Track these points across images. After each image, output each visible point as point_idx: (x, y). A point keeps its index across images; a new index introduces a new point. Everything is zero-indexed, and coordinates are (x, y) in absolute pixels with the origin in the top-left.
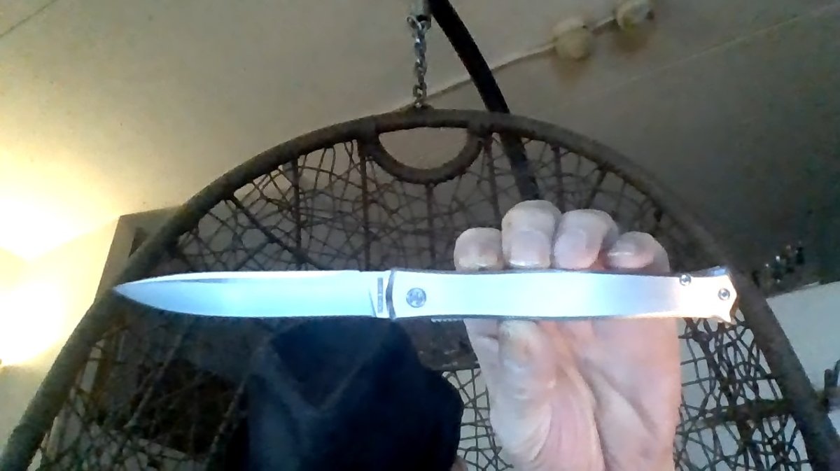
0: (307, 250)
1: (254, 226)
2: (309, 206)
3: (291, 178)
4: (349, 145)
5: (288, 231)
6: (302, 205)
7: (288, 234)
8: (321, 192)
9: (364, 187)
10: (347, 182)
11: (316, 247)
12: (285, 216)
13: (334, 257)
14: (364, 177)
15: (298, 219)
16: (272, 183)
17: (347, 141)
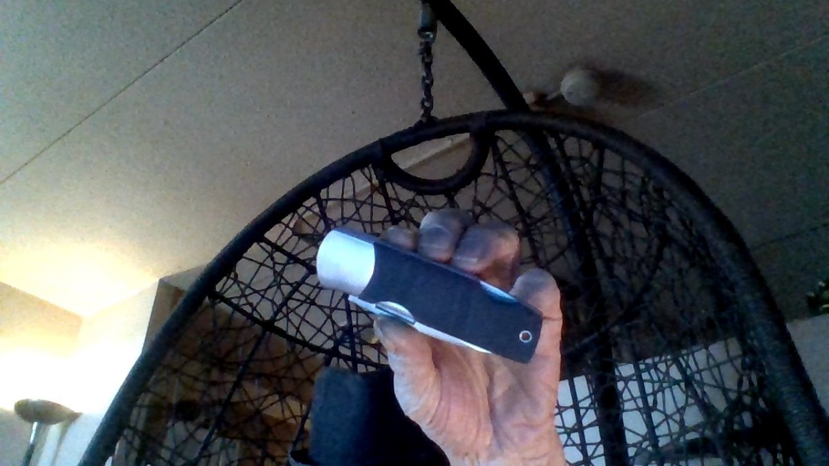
1: (292, 261)
3: (318, 212)
4: (366, 170)
8: (350, 219)
9: (389, 207)
10: (372, 205)
14: (387, 199)
17: (364, 168)
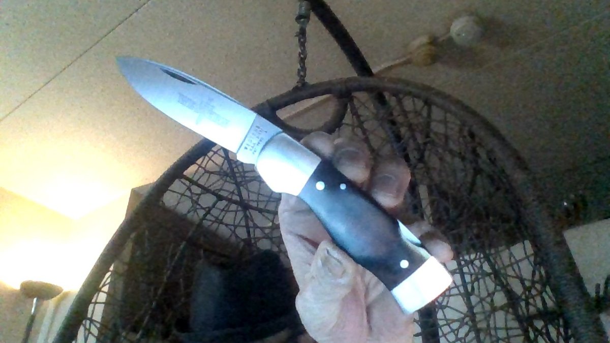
0: (249, 201)
1: (205, 192)
2: (241, 170)
3: (223, 155)
5: (231, 191)
6: (236, 170)
7: (233, 193)
11: (253, 197)
12: (226, 181)
13: (268, 201)
15: (236, 181)
16: (210, 161)
